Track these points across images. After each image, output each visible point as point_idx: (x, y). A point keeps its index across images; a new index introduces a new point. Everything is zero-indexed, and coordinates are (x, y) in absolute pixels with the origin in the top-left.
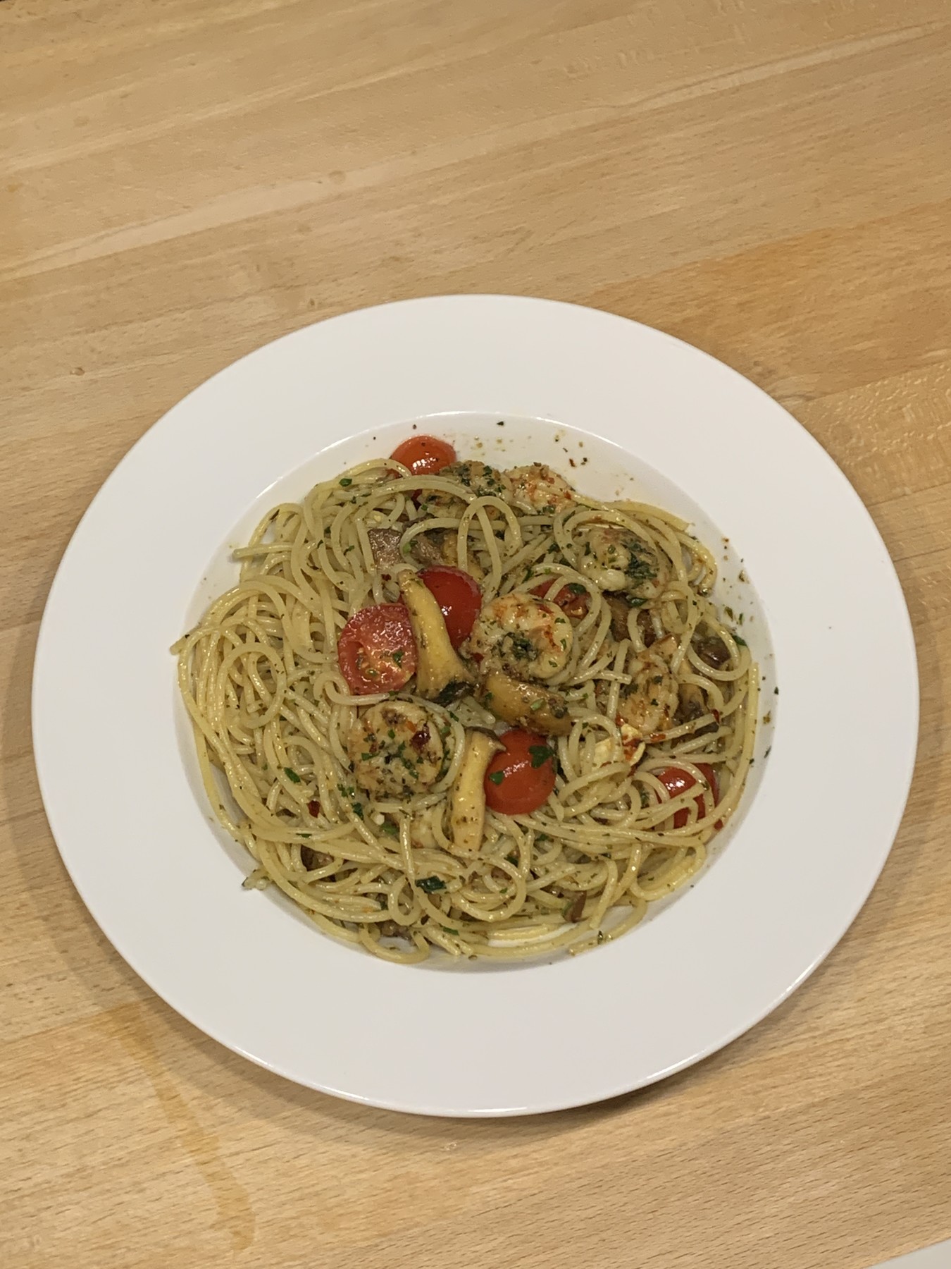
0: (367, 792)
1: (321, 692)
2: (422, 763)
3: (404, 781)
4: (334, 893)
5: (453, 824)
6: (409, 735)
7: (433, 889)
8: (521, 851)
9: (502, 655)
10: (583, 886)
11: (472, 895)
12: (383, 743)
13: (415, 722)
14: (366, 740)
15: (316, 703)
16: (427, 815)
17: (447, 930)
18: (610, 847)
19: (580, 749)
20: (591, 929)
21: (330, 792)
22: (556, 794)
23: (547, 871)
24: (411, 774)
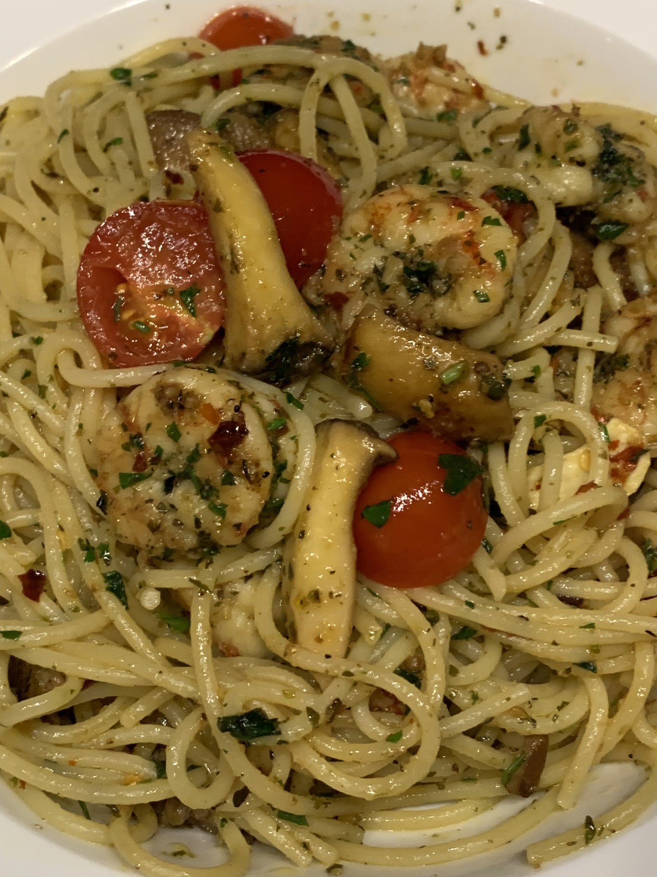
0: (132, 551)
1: (51, 371)
2: (232, 483)
3: (197, 522)
4: (69, 746)
5: (295, 605)
6: (208, 429)
7: (254, 737)
8: (427, 658)
9: (384, 288)
10: (544, 727)
11: (331, 747)
12: (159, 450)
13: (218, 403)
14: (126, 447)
15: (42, 392)
16: (246, 591)
17: (283, 815)
18: (595, 649)
19: (529, 467)
20: (559, 808)
21: (67, 555)
22: (489, 552)
23: (475, 698)
24: (213, 508)
